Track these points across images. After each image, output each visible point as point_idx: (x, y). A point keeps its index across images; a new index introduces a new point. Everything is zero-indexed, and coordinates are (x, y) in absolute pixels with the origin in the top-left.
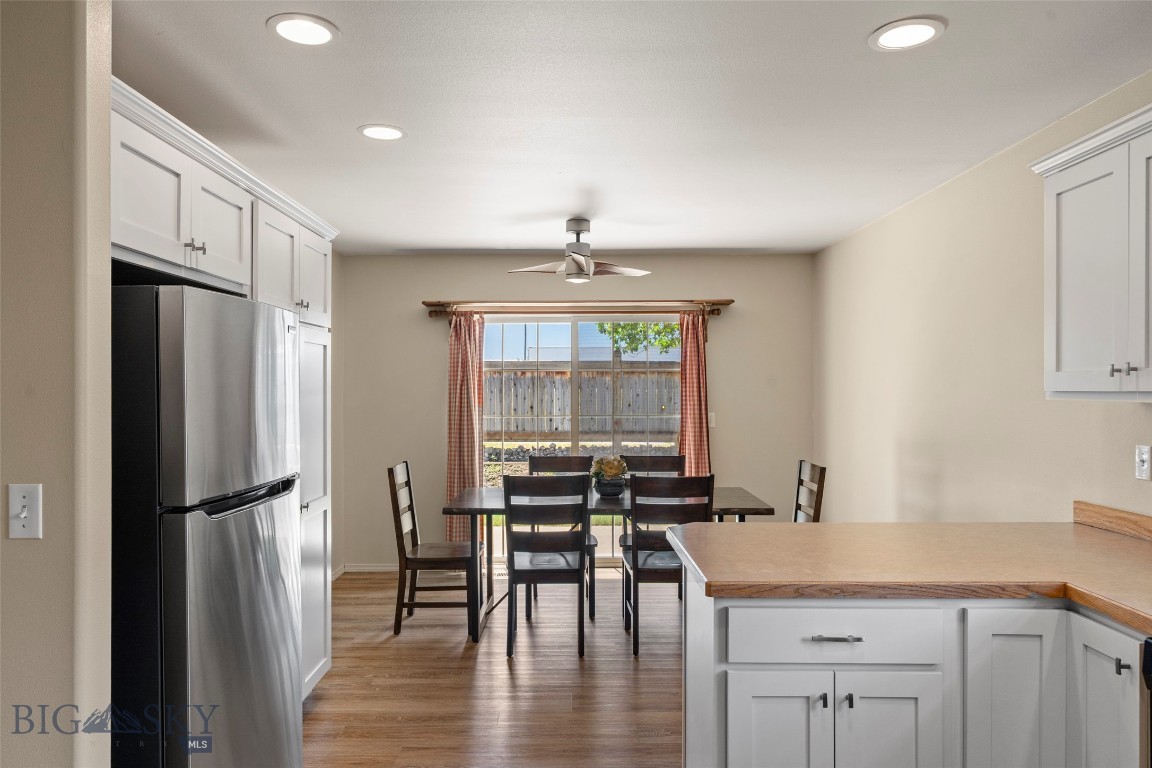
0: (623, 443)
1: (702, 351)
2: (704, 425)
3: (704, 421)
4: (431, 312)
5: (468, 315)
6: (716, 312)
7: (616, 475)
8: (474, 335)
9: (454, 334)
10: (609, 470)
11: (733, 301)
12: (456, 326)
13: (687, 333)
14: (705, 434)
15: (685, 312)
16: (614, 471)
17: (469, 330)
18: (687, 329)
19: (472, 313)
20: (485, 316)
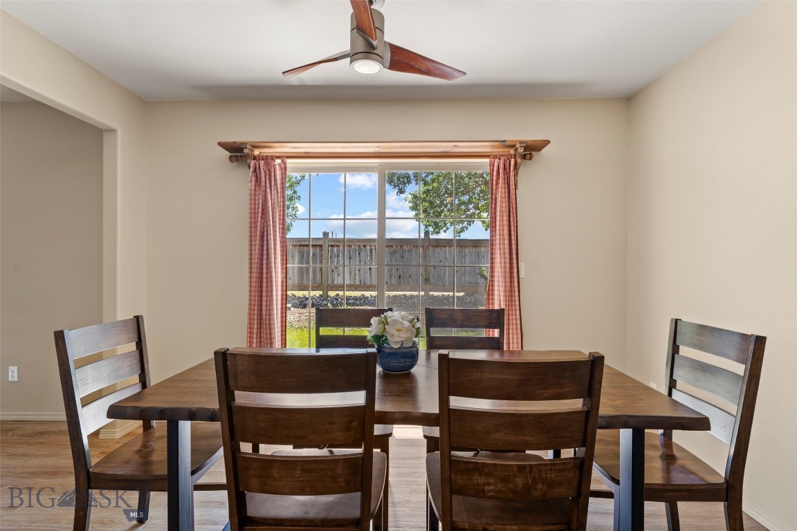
0: (431, 293)
1: (513, 196)
2: (515, 275)
3: (515, 270)
4: (231, 156)
5: (269, 159)
6: (528, 156)
7: (409, 339)
8: (275, 180)
9: (254, 179)
10: (396, 333)
11: (547, 142)
12: (255, 171)
13: (498, 179)
14: (516, 284)
15: (495, 157)
16: (404, 336)
17: (270, 175)
18: (498, 174)
19: (273, 158)
20: (288, 161)
